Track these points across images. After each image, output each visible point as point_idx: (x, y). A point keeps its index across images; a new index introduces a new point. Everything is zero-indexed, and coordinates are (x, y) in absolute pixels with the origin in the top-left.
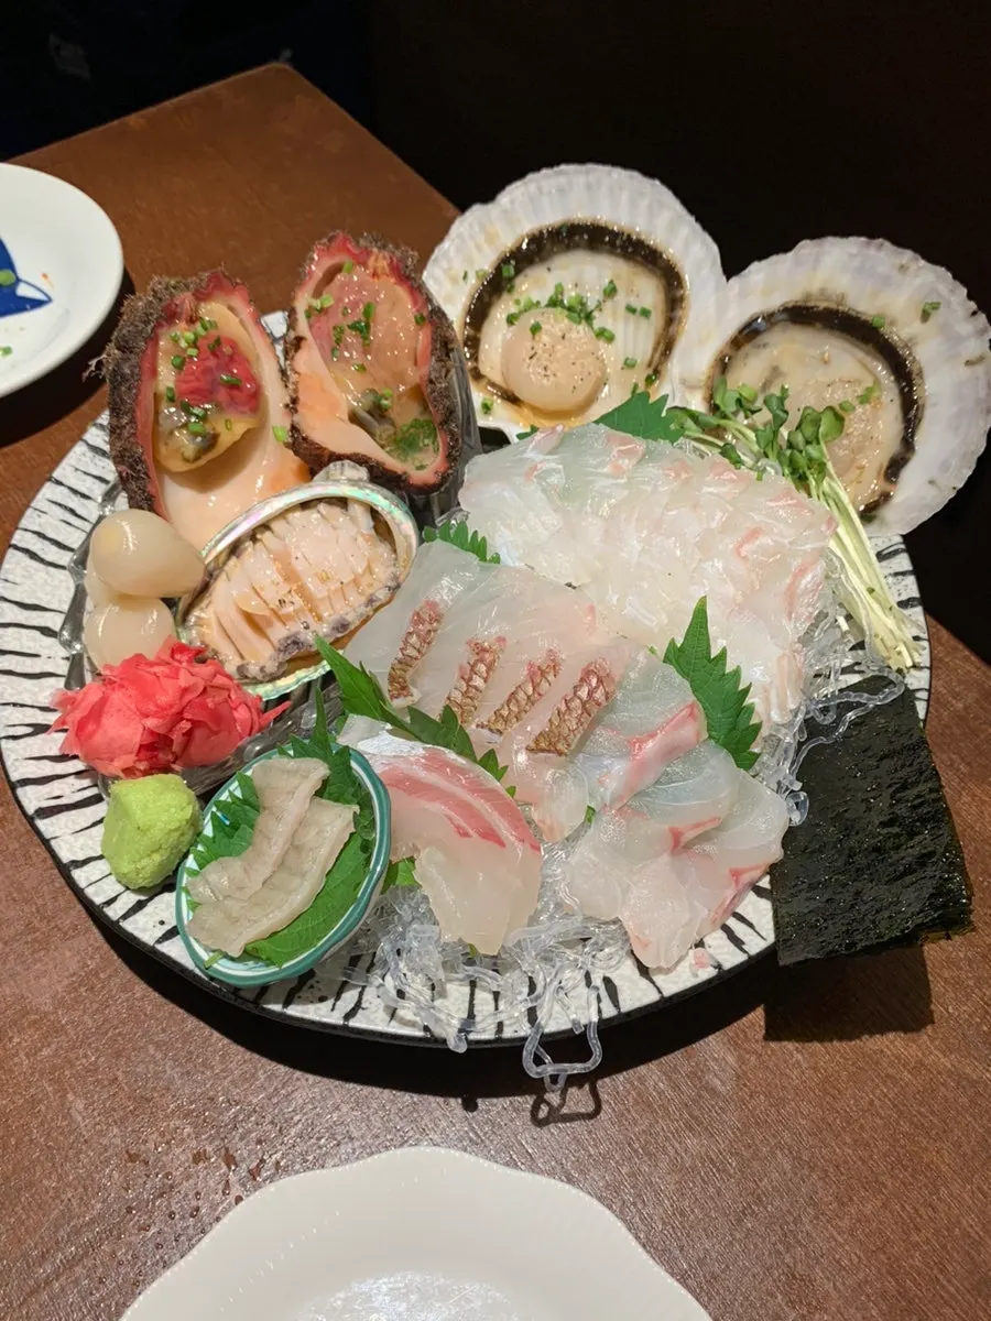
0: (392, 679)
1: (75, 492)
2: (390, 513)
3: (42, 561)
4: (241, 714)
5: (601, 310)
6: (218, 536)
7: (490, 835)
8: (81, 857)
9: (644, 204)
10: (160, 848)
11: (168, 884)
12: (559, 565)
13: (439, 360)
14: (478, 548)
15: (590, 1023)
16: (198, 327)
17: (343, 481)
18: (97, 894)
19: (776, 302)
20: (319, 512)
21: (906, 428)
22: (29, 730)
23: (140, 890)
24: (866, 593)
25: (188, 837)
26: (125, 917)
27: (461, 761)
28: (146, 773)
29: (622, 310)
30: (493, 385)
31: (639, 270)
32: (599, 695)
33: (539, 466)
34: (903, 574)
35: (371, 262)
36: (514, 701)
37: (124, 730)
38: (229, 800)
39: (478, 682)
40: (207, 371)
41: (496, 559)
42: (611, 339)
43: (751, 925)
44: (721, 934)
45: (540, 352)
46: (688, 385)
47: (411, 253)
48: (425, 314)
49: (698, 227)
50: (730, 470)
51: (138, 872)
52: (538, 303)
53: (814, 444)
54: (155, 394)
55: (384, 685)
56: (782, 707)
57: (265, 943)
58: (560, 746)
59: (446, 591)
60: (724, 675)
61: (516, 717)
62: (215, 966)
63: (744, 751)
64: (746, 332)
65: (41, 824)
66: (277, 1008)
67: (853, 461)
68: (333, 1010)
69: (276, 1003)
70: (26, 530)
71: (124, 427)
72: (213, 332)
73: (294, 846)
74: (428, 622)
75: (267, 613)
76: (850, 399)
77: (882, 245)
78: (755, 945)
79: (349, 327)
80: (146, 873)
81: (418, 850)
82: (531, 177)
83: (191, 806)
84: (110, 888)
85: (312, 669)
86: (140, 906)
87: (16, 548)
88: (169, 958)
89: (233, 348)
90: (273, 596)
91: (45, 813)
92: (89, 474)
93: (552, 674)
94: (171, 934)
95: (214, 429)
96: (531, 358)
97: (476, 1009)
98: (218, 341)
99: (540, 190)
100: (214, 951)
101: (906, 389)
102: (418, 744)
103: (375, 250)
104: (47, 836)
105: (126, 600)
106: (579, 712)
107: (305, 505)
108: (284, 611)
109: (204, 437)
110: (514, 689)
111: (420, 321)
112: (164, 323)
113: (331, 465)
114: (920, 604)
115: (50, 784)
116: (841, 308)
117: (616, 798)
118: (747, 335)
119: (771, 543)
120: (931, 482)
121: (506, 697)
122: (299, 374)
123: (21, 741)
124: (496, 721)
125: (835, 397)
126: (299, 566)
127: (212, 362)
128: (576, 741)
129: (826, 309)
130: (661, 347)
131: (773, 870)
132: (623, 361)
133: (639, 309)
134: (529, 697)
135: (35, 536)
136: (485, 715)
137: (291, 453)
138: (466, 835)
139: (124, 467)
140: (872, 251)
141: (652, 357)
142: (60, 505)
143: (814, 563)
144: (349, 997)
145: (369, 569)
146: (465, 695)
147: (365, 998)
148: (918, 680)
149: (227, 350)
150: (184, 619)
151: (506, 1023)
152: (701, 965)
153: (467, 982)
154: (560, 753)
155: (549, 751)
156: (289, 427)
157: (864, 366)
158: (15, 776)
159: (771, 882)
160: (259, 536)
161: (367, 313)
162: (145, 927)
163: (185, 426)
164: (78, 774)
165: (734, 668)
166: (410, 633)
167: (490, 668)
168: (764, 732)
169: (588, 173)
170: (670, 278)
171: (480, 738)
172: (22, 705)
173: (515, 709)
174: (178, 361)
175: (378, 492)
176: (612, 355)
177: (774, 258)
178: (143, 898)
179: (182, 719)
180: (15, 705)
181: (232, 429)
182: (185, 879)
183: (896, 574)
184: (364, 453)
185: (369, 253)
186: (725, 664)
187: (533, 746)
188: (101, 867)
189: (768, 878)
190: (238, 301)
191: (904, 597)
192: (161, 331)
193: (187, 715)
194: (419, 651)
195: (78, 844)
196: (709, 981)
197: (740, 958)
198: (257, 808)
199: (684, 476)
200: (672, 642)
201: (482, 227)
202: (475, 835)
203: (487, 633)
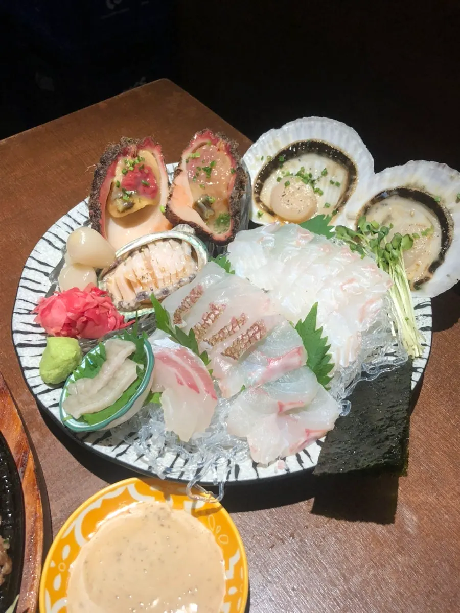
0: (175, 315)
1: (75, 221)
2: (199, 248)
3: (53, 246)
4: (112, 320)
5: (319, 181)
6: (124, 247)
7: (194, 387)
8: (30, 366)
9: (345, 137)
10: (59, 367)
11: (61, 385)
12: (260, 280)
13: (237, 189)
14: (227, 266)
15: (221, 482)
16: (136, 160)
17: (182, 232)
18: (31, 382)
19: (394, 185)
20: (169, 243)
21: (443, 249)
22: (27, 312)
23: (50, 384)
24: (404, 320)
25: (72, 365)
26: (40, 394)
27: (193, 354)
28: (65, 336)
29: (328, 183)
30: (264, 205)
31: (339, 166)
32: (258, 336)
33: (264, 238)
34: (427, 315)
35: (218, 144)
36: (222, 333)
37: (60, 316)
38: (95, 354)
39: (209, 321)
40: (136, 178)
41: (233, 272)
42: (321, 194)
43: (309, 456)
44: (295, 457)
45: (287, 194)
46: (350, 218)
47: (236, 143)
48: (235, 169)
49: (367, 149)
50: (350, 253)
51: (49, 375)
52: (292, 174)
53: (397, 250)
54: (112, 183)
55: (172, 318)
56: (346, 359)
57: (90, 415)
58: (236, 355)
59: (207, 282)
60: (320, 339)
61: (221, 339)
62: (68, 421)
63: (324, 376)
64: (377, 197)
65: (19, 350)
66: (89, 444)
67: (415, 261)
68: (113, 451)
69: (90, 442)
70: (50, 232)
71: (95, 194)
72: (142, 163)
73: (113, 378)
74: (196, 294)
75: (135, 281)
76: (418, 233)
77: (444, 166)
78: (308, 464)
79: (203, 169)
80: (52, 377)
81: (164, 389)
82: (299, 120)
83: (76, 352)
84: (39, 381)
85: (150, 309)
86: (48, 391)
87: (44, 239)
88: (52, 414)
89: (149, 171)
90: (139, 274)
91: (22, 345)
92: (83, 215)
93: (241, 324)
94: (56, 405)
95: (133, 201)
96: (283, 196)
97: (175, 465)
98: (143, 167)
99: (301, 125)
100: (69, 415)
101: (445, 232)
102: (179, 345)
103: (221, 139)
104: (19, 355)
105: (79, 265)
106: (247, 341)
107: (165, 240)
108: (142, 282)
109: (129, 203)
110: (223, 327)
111: (234, 172)
112: (121, 155)
113: (179, 225)
114: (431, 330)
115: (28, 335)
116: (422, 191)
117: (255, 383)
118: (378, 198)
119: (358, 286)
120: (448, 276)
121: (219, 330)
122: (175, 185)
123: (22, 315)
124: (212, 340)
125: (412, 231)
126: (154, 264)
127: (139, 175)
128: (243, 353)
129: (415, 191)
130: (341, 200)
131: (328, 434)
132: (324, 204)
133: (335, 182)
134: (229, 332)
135: (53, 235)
136: (208, 337)
137: (164, 217)
138: (181, 384)
139: (92, 211)
140: (440, 169)
141: (337, 204)
142: (68, 225)
143: (378, 299)
144: (123, 447)
145: (184, 270)
146: (202, 326)
147: (129, 449)
148: (420, 364)
149: (146, 171)
150: (102, 278)
151: (185, 473)
152: (280, 468)
153: (176, 453)
154: (235, 358)
155: (230, 356)
156: (165, 206)
157: (428, 219)
158: (14, 328)
159: (325, 440)
160: (142, 250)
161: (212, 165)
162: (47, 400)
163: (121, 198)
164: (42, 334)
165: (325, 336)
166: (187, 297)
167: (216, 317)
168: (335, 369)
169: (322, 121)
170: (351, 170)
171: (203, 345)
172: (27, 302)
173: (222, 336)
174: (125, 171)
175: (195, 239)
176: (321, 201)
177: (396, 167)
178: (50, 388)
179: (83, 316)
180: (24, 301)
181: (141, 203)
182: (68, 384)
183: (424, 315)
184: (195, 222)
185: (218, 140)
186: (321, 334)
187: (224, 353)
188: (36, 372)
189: (324, 438)
190: (156, 152)
191: (424, 326)
192: (119, 158)
193: (86, 314)
194: (189, 305)
195: (31, 361)
196: (282, 476)
197: (299, 468)
198: (105, 360)
199: (327, 251)
200: (300, 320)
201: (273, 139)
202: (186, 386)
203: (219, 302)
